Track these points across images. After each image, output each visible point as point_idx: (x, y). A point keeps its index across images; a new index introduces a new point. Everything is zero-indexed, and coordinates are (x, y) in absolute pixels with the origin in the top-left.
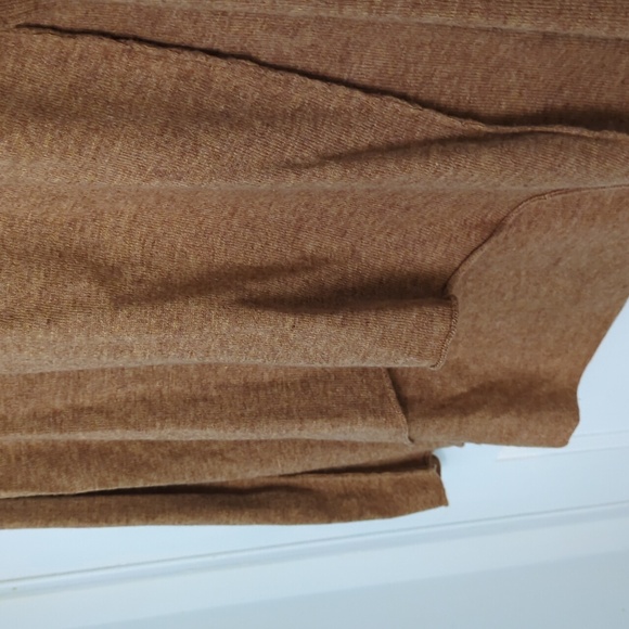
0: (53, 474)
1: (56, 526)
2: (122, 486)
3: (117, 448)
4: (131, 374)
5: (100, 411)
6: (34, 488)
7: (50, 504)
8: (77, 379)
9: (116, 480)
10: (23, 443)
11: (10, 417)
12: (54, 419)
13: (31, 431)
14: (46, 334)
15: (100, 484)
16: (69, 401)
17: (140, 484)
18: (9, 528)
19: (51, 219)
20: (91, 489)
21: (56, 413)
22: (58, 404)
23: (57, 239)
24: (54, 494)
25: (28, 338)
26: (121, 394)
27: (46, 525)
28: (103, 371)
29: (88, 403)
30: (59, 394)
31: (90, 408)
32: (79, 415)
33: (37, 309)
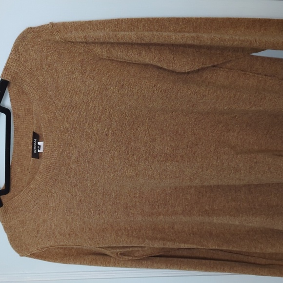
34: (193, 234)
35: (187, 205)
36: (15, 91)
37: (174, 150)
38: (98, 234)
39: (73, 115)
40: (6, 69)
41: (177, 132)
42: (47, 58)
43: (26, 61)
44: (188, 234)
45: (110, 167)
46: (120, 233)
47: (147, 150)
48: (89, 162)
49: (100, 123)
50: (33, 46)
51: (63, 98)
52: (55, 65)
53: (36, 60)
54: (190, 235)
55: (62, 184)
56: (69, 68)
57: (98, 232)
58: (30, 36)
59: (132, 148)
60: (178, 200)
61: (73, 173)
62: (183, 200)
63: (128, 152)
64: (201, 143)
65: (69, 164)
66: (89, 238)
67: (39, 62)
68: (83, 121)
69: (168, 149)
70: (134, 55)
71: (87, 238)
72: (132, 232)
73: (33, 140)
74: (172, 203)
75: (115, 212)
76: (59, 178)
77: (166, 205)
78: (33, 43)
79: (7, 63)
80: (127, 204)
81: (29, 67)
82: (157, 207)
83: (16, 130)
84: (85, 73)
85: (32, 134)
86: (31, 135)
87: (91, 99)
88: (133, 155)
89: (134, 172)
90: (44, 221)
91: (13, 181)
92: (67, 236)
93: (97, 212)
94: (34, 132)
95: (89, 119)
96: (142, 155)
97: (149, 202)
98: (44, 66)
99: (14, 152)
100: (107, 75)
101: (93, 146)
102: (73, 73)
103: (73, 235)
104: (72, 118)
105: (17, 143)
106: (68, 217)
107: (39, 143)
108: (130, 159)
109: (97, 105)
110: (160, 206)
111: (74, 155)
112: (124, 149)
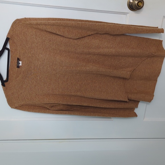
36: (11, 42)
37: (70, 65)
38: (42, 99)
39: (32, 51)
40: (9, 34)
43: (16, 31)
45: (46, 71)
47: (60, 65)
48: (38, 69)
49: (42, 54)
50: (18, 26)
51: (29, 45)
52: (26, 32)
55: (28, 78)
56: (31, 34)
58: (18, 22)
59: (54, 64)
61: (32, 74)
65: (31, 70)
66: (38, 101)
67: (20, 31)
68: (36, 54)
73: (17, 61)
76: (27, 76)
78: (19, 24)
81: (17, 33)
84: (37, 35)
86: (17, 59)
87: (39, 45)
88: (55, 66)
89: (55, 72)
90: (21, 93)
92: (30, 100)
93: (41, 90)
95: (38, 53)
98: (22, 33)
99: (10, 65)
100: (45, 37)
101: (40, 63)
102: (32, 36)
103: (32, 99)
105: (12, 62)
106: (30, 92)
107: (20, 62)
108: (54, 68)
111: (33, 67)
112: (51, 64)
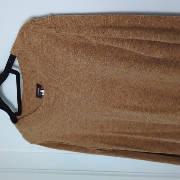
0: (152, 148)
1: (146, 160)
2: (167, 153)
3: (166, 144)
4: (177, 126)
5: (168, 134)
6: (147, 150)
7: (146, 155)
8: (165, 126)
9: (166, 151)
10: (145, 139)
11: (148, 133)
12: (158, 135)
13: (152, 137)
14: (172, 116)
15: (162, 152)
16: (162, 131)
17: (171, 153)
18: (136, 159)
19: (175, 90)
20: (159, 153)
21: (158, 133)
22: (159, 131)
23: (175, 94)
24: (151, 152)
25: (167, 116)
26: (174, 131)
27: (145, 160)
28: (171, 125)
29: (166, 132)
30: (160, 129)
31: (166, 133)
32: (164, 135)
33: (170, 109)
34: (146, 142)
35: (145, 129)
36: (22, 60)
37: (141, 103)
38: (81, 139)
39: (66, 78)
40: (14, 48)
41: (145, 90)
42: (46, 43)
43: (30, 44)
44: (143, 142)
45: (92, 108)
46: (96, 139)
47: (121, 101)
48: (77, 104)
49: (86, 83)
50: (35, 34)
51: (59, 68)
52: (53, 47)
53: (37, 43)
54: (144, 143)
55: (58, 113)
56: (64, 50)
57: (82, 137)
58: (32, 27)
59: (109, 100)
60: (139, 125)
61: (65, 109)
62: (143, 126)
63: (106, 101)
64: (162, 100)
65: (63, 104)
66: (76, 141)
67: (40, 45)
68: (74, 81)
69: (136, 102)
70: (118, 44)
71: (74, 140)
72: (105, 139)
73: (37, 90)
74: (134, 127)
75: (94, 129)
76: (56, 110)
77: (130, 128)
78: (35, 32)
79: (15, 44)
80: (103, 125)
81: (32, 48)
82: (123, 129)
83: (24, 82)
84: (77, 54)
85: (36, 84)
87: (81, 69)
88: (110, 104)
89: (109, 113)
90: (46, 130)
91: (23, 108)
92: (61, 138)
93: (81, 128)
94: (37, 84)
95: (78, 81)
96: (116, 104)
97: (118, 125)
98: (44, 47)
99: (24, 93)
100: (95, 56)
101: (80, 96)
102: (67, 54)
103: (65, 138)
104: (66, 80)
105: (25, 89)
106: (62, 129)
107: (41, 91)
108: (107, 106)
109: (85, 73)
110: (126, 128)
111: (66, 100)
112: (103, 99)
